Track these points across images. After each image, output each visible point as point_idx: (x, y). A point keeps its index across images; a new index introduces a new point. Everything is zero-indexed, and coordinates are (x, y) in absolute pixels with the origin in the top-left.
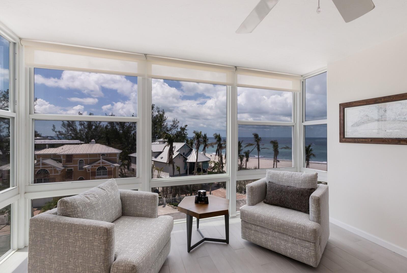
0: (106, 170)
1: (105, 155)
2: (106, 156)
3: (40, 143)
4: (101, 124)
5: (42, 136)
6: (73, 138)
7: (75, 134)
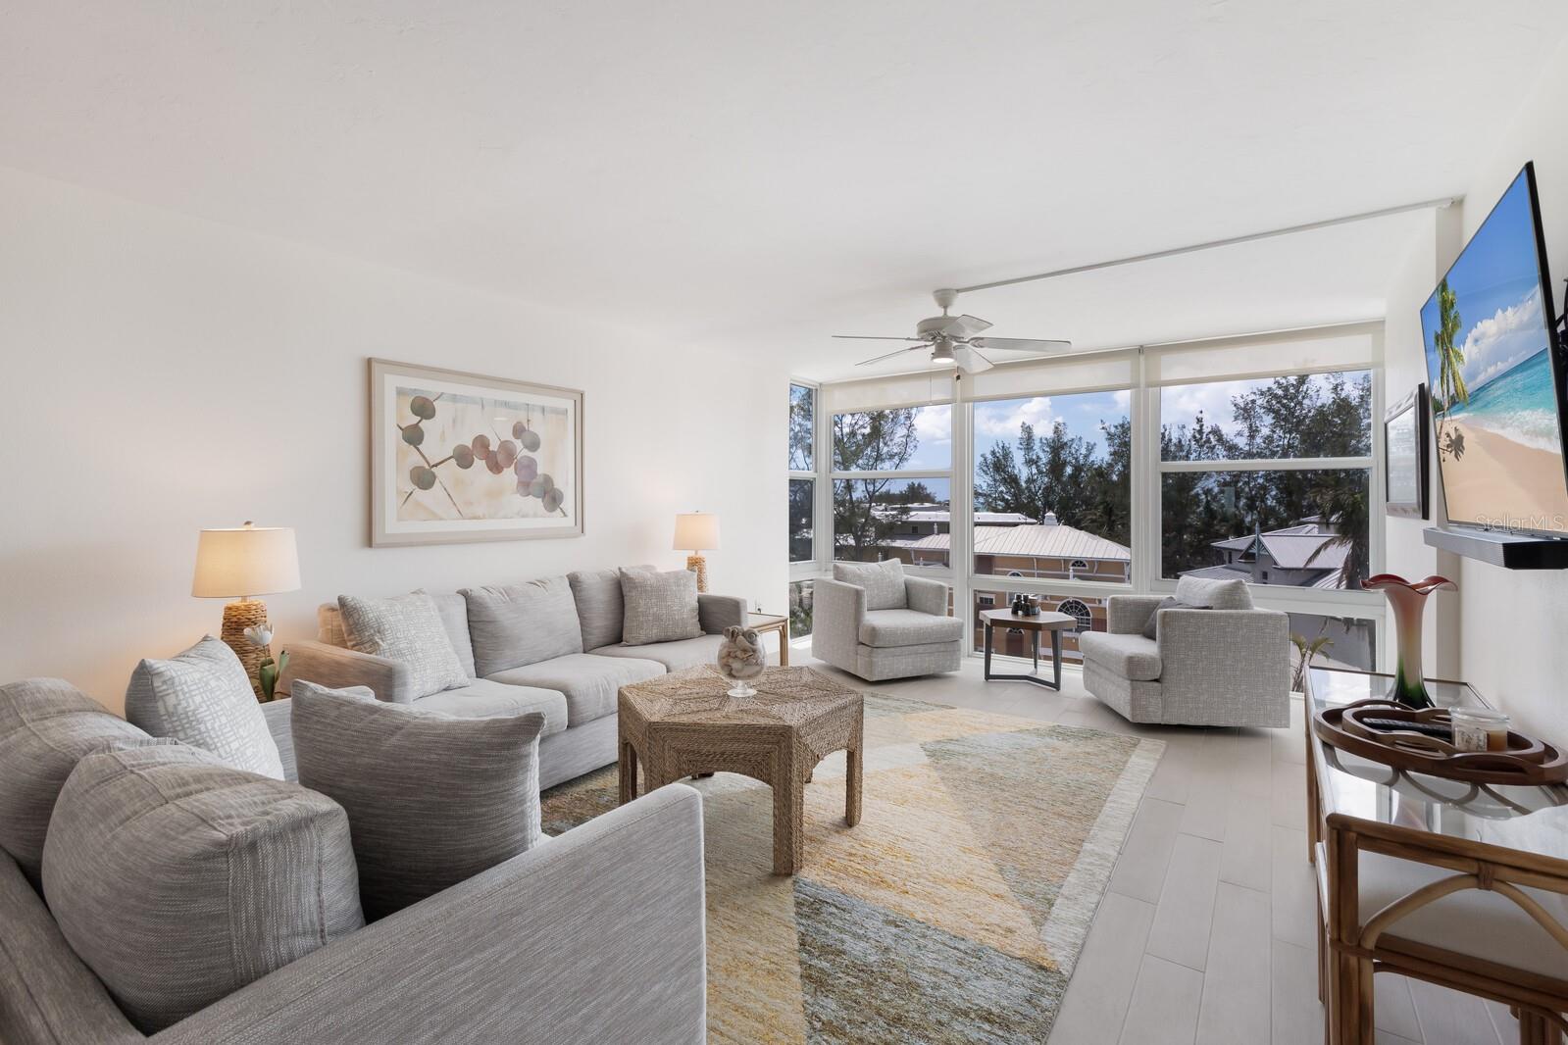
0: (1088, 614)
1: (1084, 565)
2: (1087, 568)
3: (927, 520)
4: (1091, 459)
5: (937, 500)
6: (1008, 508)
7: (1014, 495)
